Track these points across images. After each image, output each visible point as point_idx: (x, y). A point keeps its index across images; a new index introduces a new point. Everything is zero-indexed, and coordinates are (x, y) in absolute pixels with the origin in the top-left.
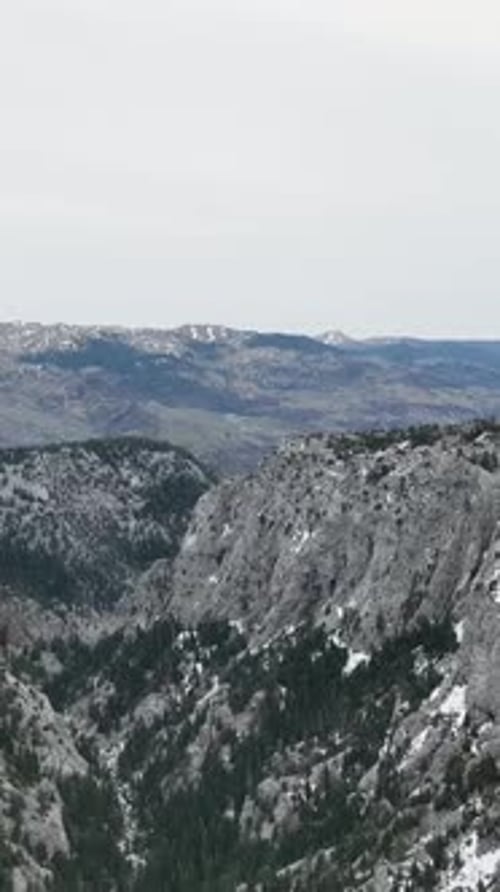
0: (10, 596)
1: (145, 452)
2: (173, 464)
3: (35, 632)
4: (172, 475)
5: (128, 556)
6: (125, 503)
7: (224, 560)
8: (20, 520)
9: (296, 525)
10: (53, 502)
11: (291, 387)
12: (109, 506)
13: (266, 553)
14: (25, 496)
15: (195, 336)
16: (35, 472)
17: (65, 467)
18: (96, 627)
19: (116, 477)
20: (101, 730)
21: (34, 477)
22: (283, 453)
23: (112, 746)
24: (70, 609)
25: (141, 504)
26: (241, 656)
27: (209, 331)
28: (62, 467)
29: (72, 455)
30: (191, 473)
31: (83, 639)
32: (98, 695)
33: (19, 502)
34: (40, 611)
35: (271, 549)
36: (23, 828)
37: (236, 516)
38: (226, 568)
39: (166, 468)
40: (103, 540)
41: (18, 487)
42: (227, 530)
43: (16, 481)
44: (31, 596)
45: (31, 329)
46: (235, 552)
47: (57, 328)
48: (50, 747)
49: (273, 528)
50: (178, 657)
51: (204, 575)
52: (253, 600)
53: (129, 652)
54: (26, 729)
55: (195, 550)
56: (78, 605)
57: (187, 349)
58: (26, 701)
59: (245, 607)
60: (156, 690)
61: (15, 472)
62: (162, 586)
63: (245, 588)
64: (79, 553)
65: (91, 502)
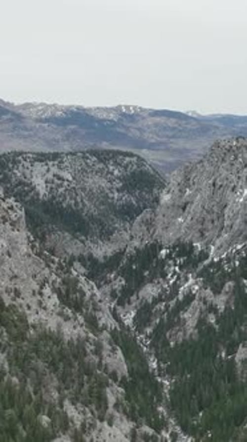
0: (56, 231)
1: (121, 157)
2: (136, 164)
3: (70, 251)
4: (135, 170)
5: (115, 212)
6: (112, 184)
7: (188, 208)
8: (58, 191)
9: (239, 187)
10: (74, 181)
11: (173, 137)
12: (103, 185)
13: (218, 203)
14: (59, 178)
15: (124, 110)
16: (64, 165)
17: (79, 164)
18: (101, 249)
19: (106, 170)
20: (119, 304)
21: (64, 168)
22: (224, 146)
23: (127, 312)
24: (87, 239)
25: (121, 184)
26: (206, 262)
27: (131, 108)
28: (78, 163)
29: (83, 158)
30: (146, 169)
31: (95, 255)
32: (115, 284)
33: (56, 181)
34: (72, 239)
35: (221, 201)
36: (104, 362)
37: (194, 184)
38: (189, 213)
39: (133, 166)
40: (102, 203)
41: (55, 173)
42: (188, 192)
43: (54, 170)
44: (68, 231)
45: (42, 106)
46: (195, 203)
47: (54, 105)
48: (103, 313)
49: (222, 189)
50: (162, 263)
51: (175, 217)
52: (208, 231)
53: (131, 260)
54: (89, 301)
55: (170, 203)
56: (91, 237)
57: (120, 117)
58: (84, 286)
59: (202, 235)
60: (151, 282)
61: (53, 165)
62: (149, 224)
63: (202, 224)
64: (91, 209)
65: (94, 183)
